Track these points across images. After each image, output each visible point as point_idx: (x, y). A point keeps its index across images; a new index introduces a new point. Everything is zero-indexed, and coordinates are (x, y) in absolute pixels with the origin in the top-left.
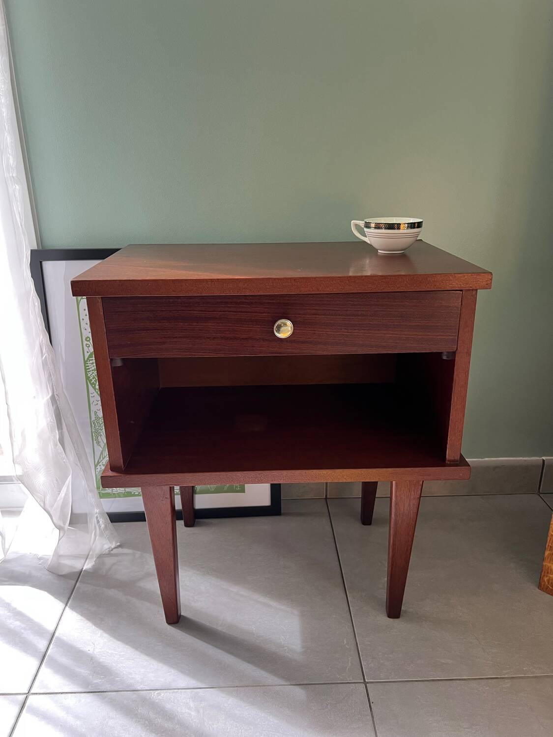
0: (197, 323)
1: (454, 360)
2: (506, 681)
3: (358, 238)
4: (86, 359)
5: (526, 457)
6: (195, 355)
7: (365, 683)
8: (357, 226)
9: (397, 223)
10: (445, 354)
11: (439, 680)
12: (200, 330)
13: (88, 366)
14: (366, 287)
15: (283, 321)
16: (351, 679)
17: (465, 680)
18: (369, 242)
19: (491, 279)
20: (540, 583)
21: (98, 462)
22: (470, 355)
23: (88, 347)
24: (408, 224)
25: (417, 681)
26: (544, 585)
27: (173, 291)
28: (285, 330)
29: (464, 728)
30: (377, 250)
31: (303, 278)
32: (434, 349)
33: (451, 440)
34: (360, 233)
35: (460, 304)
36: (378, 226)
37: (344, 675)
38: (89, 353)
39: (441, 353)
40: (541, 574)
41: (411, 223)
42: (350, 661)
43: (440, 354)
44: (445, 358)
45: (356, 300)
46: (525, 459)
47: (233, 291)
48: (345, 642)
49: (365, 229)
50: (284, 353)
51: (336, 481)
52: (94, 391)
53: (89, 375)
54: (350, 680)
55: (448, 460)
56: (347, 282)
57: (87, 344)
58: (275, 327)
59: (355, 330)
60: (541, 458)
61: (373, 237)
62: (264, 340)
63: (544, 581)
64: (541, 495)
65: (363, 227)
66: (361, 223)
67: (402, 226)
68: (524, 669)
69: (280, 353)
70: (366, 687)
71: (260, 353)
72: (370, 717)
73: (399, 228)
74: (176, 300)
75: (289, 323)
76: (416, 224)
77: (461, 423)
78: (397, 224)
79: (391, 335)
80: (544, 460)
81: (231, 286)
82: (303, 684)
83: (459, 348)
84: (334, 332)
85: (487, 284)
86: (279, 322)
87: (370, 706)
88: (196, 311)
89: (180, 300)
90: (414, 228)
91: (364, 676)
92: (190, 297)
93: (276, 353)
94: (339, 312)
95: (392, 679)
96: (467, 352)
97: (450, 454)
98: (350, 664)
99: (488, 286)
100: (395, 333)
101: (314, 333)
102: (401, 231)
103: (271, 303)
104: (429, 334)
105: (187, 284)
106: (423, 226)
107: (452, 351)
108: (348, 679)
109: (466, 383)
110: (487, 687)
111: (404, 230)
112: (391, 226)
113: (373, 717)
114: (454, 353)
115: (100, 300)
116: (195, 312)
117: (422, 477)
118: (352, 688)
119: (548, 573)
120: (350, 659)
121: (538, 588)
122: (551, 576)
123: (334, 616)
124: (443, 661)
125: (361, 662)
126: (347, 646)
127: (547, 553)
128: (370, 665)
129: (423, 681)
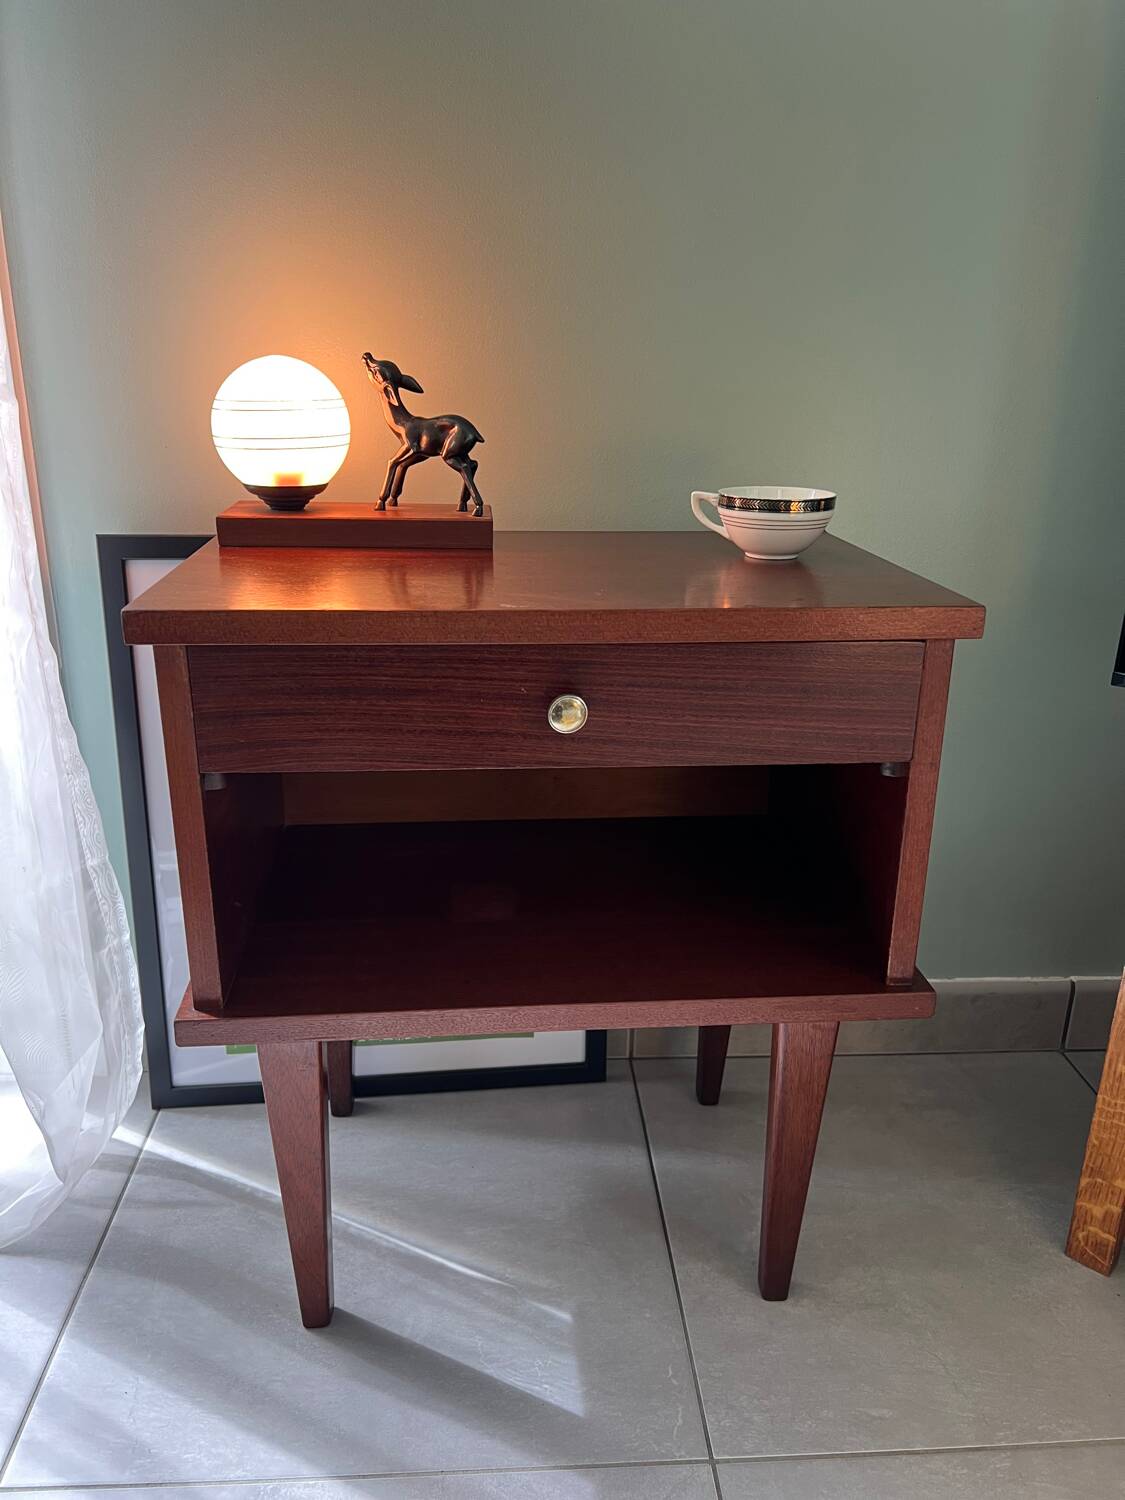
0: (388, 701)
1: (906, 779)
2: (1003, 1455)
3: (704, 526)
5: (1038, 976)
6: (381, 767)
7: (713, 1462)
8: (701, 500)
9: (784, 499)
10: (888, 765)
11: (864, 1455)
12: (394, 715)
14: (736, 631)
15: (567, 698)
16: (683, 1453)
18: (726, 536)
19: (983, 620)
20: (1068, 1243)
22: (937, 769)
24: (805, 501)
25: (820, 1457)
26: (1077, 1247)
27: (341, 635)
28: (570, 717)
30: (743, 552)
31: (611, 612)
32: (865, 756)
33: (897, 939)
34: (708, 517)
35: (921, 667)
36: (747, 506)
37: (668, 1445)
39: (880, 764)
40: (1071, 1226)
41: (811, 501)
42: (680, 1415)
43: (878, 767)
44: (887, 773)
45: (714, 657)
46: (1035, 979)
47: (465, 638)
48: (671, 1373)
49: (722, 511)
50: (567, 764)
51: (667, 1025)
54: (680, 1457)
55: (891, 979)
56: (699, 621)
58: (551, 711)
59: (712, 716)
60: (1068, 979)
61: (734, 526)
62: (525, 736)
63: (1078, 1239)
64: (1066, 1054)
65: (715, 504)
66: (712, 497)
67: (793, 506)
68: (1040, 1428)
69: (559, 764)
70: (714, 1471)
71: (519, 763)
73: (788, 510)
74: (345, 653)
75: (578, 702)
76: (823, 502)
77: (919, 903)
78: (785, 501)
79: (782, 729)
80: (1073, 983)
81: (462, 627)
82: (581, 1467)
83: (916, 756)
84: (668, 721)
85: (975, 629)
86: (558, 701)
88: (386, 675)
89: (353, 654)
90: (818, 510)
91: (709, 1446)
92: (377, 648)
93: (550, 763)
94: (680, 681)
95: (767, 1452)
96: (931, 764)
97: (894, 969)
98: (680, 1421)
99: (976, 632)
100: (791, 724)
101: (630, 723)
102: (791, 516)
103: (543, 661)
104: (857, 726)
105: (371, 622)
106: (836, 506)
107: (903, 761)
108: (677, 1455)
109: (930, 825)
110: (963, 1469)
111: (797, 515)
112: (773, 506)
114: (906, 766)
115: (182, 653)
116: (385, 678)
117: (839, 1014)
118: (685, 1473)
119: (1085, 1223)
120: (680, 1409)
121: (1065, 1253)
122: (1092, 1229)
123: (648, 1315)
124: (874, 1413)
125: (703, 1417)
126: (674, 1382)
127: (1084, 1181)
128: (722, 1423)
129: (832, 1456)
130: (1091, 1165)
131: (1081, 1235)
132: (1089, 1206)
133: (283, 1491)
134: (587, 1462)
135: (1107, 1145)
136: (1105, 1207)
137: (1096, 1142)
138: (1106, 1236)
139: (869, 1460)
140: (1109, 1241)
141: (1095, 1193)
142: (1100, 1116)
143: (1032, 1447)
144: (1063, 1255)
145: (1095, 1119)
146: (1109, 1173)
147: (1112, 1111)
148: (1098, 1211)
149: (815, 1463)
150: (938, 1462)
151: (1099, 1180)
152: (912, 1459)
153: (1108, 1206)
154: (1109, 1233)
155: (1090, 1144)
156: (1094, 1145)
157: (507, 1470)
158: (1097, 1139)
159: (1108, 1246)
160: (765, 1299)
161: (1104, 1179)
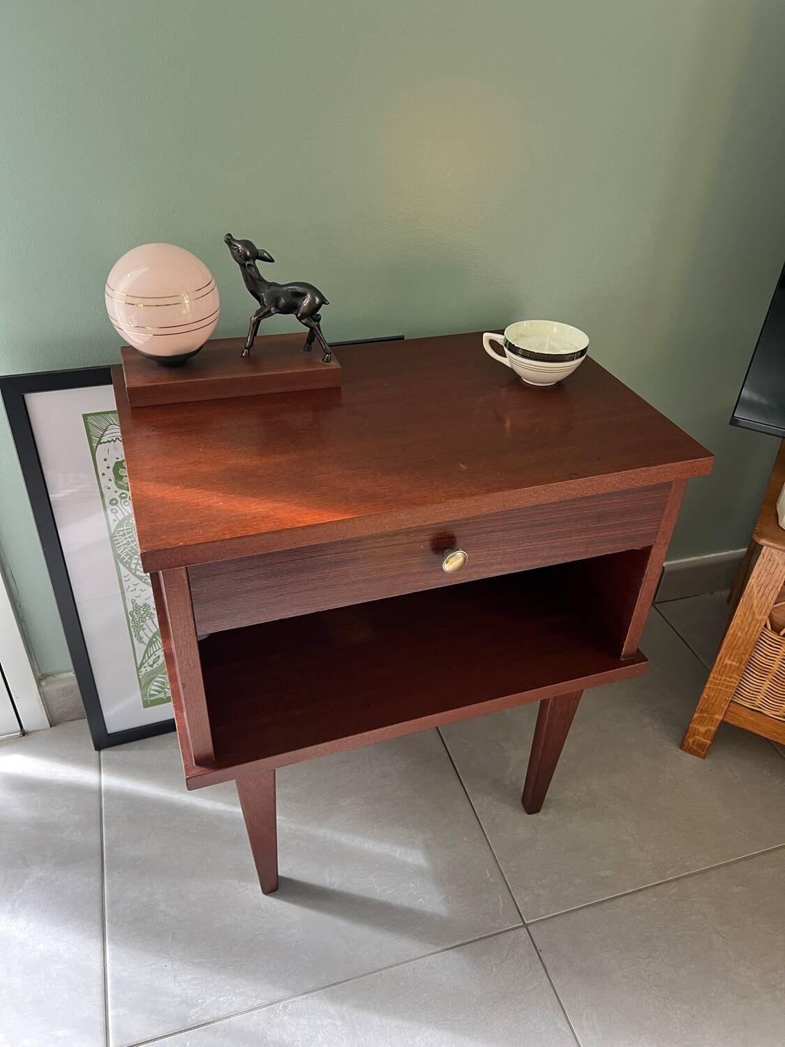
2: (673, 885)
3: (494, 359)
4: (112, 531)
7: (526, 926)
13: (117, 540)
16: (508, 924)
17: (630, 893)
18: (509, 365)
20: (682, 744)
21: (142, 664)
23: (115, 513)
25: (580, 909)
26: (688, 745)
29: (644, 959)
30: (522, 379)
37: (499, 921)
38: (118, 521)
40: (685, 736)
42: (501, 900)
48: (489, 875)
49: (508, 352)
52: (129, 573)
53: (119, 552)
54: (508, 927)
57: (112, 510)
62: (421, 573)
63: (688, 742)
64: (656, 605)
65: (501, 344)
66: (499, 339)
68: (687, 864)
70: (528, 931)
71: (417, 589)
72: (543, 971)
87: (540, 957)
91: (521, 916)
94: (523, 524)
95: (553, 912)
98: (502, 904)
100: (588, 537)
101: (489, 554)
108: (506, 926)
110: (655, 898)
113: (546, 970)
118: (512, 936)
119: (694, 734)
120: (500, 897)
121: (680, 748)
122: (698, 737)
123: (465, 839)
124: (602, 874)
125: (513, 898)
126: (492, 880)
127: (696, 715)
128: (525, 900)
129: (587, 906)
130: (701, 707)
131: (691, 740)
132: (697, 727)
133: (290, 1007)
134: (458, 943)
135: (713, 698)
136: (707, 728)
137: (706, 697)
138: (706, 741)
139: (606, 904)
140: (707, 743)
141: (701, 721)
142: (711, 684)
143: (686, 877)
144: (679, 749)
145: (707, 686)
146: (712, 712)
147: (718, 682)
148: (702, 729)
149: (581, 912)
150: (641, 897)
151: (705, 715)
152: (628, 898)
153: (709, 727)
154: (708, 739)
155: (702, 698)
156: (705, 698)
157: (415, 959)
158: (707, 695)
159: (706, 745)
160: (529, 813)
161: (708, 714)
